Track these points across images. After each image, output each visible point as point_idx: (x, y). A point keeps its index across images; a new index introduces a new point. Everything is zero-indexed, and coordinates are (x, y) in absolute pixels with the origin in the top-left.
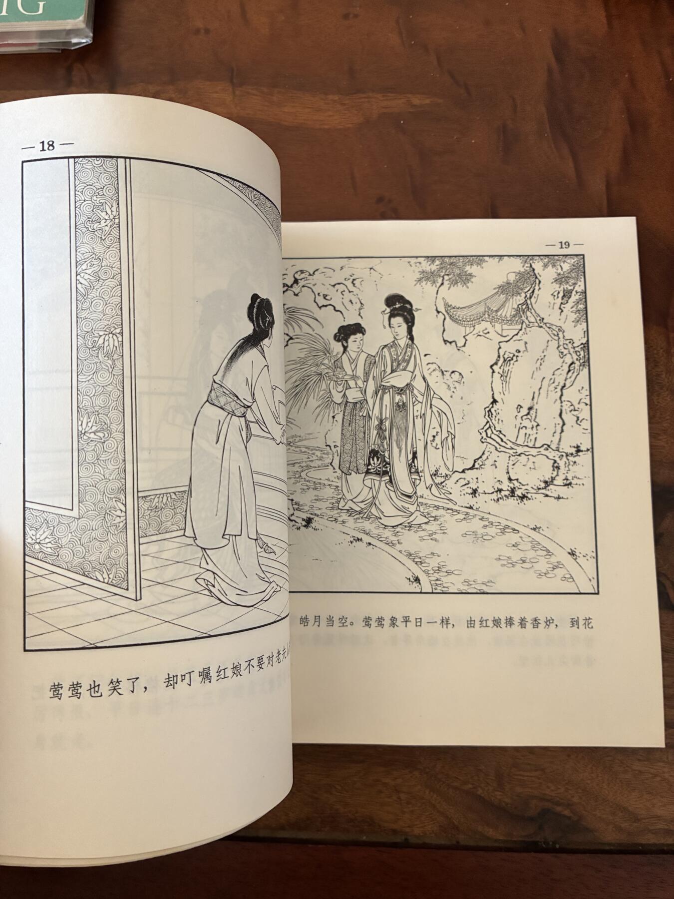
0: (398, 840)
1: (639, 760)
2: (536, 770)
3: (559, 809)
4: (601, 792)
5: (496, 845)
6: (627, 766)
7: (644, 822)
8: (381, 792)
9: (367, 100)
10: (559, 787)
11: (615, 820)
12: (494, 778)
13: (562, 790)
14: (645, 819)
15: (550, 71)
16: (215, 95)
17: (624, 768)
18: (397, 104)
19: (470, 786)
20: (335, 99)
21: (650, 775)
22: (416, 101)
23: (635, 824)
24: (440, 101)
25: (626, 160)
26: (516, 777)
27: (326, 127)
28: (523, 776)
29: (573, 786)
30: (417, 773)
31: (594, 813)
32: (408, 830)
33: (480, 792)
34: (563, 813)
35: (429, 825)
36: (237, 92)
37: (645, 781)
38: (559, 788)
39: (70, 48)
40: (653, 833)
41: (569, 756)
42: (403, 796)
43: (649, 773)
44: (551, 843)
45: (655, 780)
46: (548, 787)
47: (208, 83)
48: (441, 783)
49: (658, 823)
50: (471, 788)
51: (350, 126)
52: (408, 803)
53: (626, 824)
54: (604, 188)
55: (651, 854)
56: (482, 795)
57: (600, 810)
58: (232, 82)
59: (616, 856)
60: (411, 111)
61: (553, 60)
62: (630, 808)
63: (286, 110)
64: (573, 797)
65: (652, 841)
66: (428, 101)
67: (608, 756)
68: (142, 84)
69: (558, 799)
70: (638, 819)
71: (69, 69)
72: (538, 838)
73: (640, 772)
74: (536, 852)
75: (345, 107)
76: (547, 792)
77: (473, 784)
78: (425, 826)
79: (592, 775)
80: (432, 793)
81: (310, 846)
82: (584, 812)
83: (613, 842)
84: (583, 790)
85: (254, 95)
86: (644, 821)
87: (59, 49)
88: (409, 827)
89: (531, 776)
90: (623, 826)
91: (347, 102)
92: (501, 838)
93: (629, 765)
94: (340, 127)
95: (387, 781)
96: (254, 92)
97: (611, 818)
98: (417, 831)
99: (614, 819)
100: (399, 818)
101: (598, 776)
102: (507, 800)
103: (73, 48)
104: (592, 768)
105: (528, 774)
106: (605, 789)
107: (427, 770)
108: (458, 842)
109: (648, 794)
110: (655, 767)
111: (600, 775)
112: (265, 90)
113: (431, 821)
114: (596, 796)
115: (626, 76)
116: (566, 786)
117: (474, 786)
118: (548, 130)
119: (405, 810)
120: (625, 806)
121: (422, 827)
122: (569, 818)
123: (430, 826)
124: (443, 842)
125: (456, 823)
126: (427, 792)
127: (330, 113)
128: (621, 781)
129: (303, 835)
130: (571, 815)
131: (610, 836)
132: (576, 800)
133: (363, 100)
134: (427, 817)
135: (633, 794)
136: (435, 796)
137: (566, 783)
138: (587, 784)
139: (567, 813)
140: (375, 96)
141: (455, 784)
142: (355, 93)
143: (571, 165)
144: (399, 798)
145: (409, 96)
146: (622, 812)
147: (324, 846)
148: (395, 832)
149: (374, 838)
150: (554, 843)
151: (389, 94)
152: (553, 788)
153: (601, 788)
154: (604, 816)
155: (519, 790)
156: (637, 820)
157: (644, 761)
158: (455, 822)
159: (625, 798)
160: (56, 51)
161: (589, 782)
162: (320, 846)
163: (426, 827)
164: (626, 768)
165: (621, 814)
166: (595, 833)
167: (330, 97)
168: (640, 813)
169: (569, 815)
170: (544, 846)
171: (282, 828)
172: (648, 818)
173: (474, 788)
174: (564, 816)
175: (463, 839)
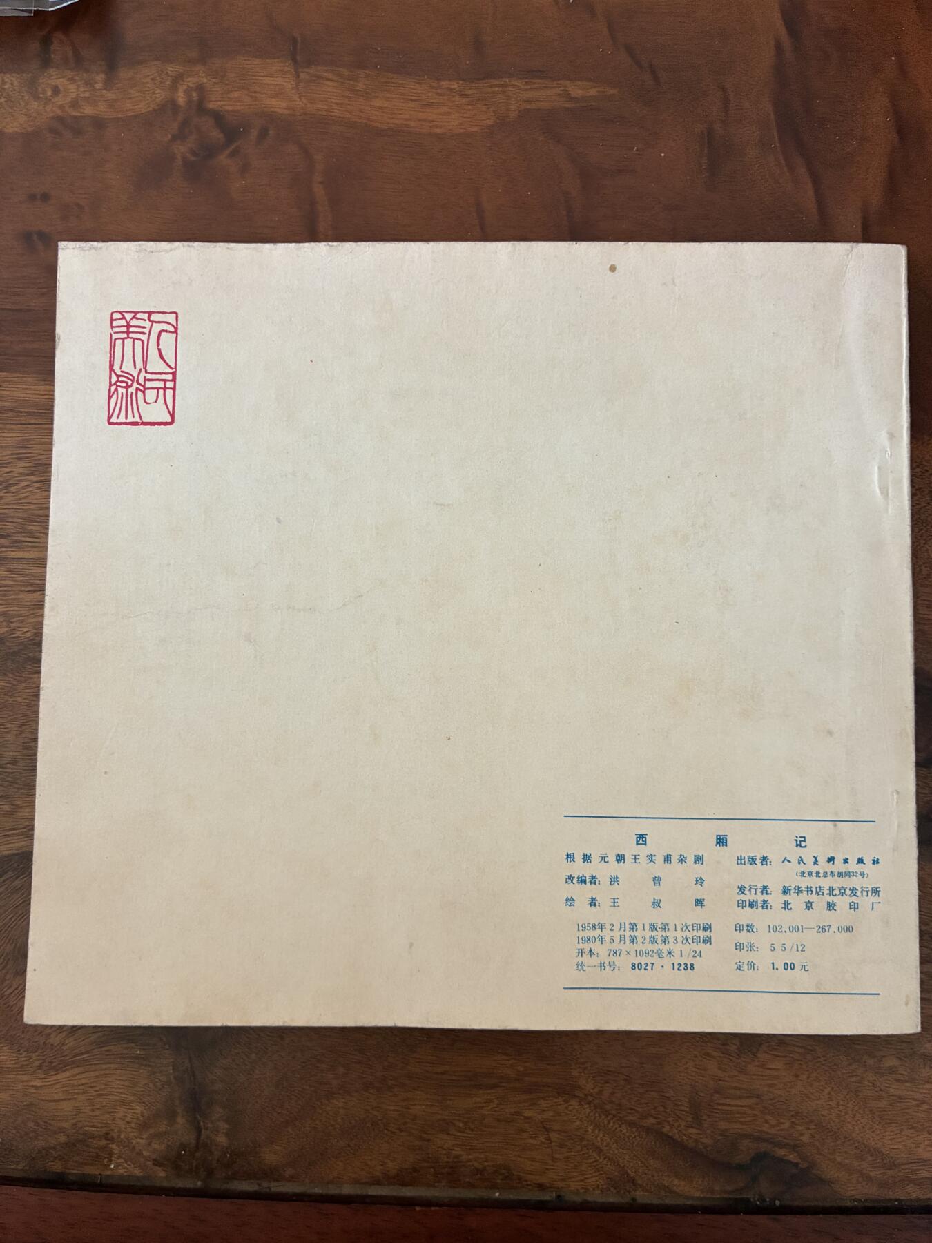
0: (547, 1198)
1: (898, 1081)
2: (748, 1097)
3: (780, 1152)
4: (842, 1127)
5: (689, 1202)
6: (881, 1090)
7: (903, 1169)
8: (522, 1130)
9: (500, 89)
10: (782, 1121)
11: (862, 1167)
12: (688, 1110)
13: (787, 1124)
14: (903, 1164)
15: (779, 48)
16: (268, 80)
17: (877, 1092)
18: (546, 95)
19: (652, 1121)
20: (453, 87)
21: (914, 1103)
22: (576, 90)
23: (890, 1172)
24: (612, 92)
25: (892, 185)
26: (720, 1107)
27: (438, 131)
28: (729, 1105)
29: (803, 1119)
30: (574, 1102)
31: (832, 1157)
32: (561, 1184)
33: (666, 1129)
34: (786, 1158)
35: (591, 1177)
36: (302, 76)
37: (906, 1111)
38: (783, 1123)
39: (47, 10)
40: (915, 1184)
41: (797, 1076)
42: (554, 1136)
43: (914, 1099)
44: (768, 1200)
45: (920, 1109)
46: (766, 1122)
47: (257, 61)
48: (611, 1116)
49: (924, 1170)
50: (654, 1124)
51: (475, 129)
52: (561, 1146)
53: (877, 1173)
54: (859, 229)
55: (913, 1213)
56: (670, 1134)
57: (840, 1153)
58: (294, 60)
59: (861, 1217)
60: (567, 106)
61: (783, 32)
62: (883, 1150)
63: (378, 103)
64: (802, 1134)
65: (914, 1196)
66: (593, 92)
67: (853, 1076)
68: (155, 63)
69: (780, 1139)
70: (895, 1165)
71: (46, 42)
72: (749, 1195)
73: (900, 1098)
74: (746, 1213)
75: (467, 100)
76: (765, 1128)
77: (656, 1118)
78: (586, 1178)
79: (830, 1103)
80: (597, 1131)
81: (418, 1208)
82: (818, 1157)
83: (857, 1197)
84: (816, 1125)
85: (328, 79)
86: (903, 1167)
87: (30, 11)
88: (563, 1180)
89: (742, 1106)
90: (871, 1174)
91: (470, 92)
92: (697, 1194)
93: (883, 1088)
94: (462, 131)
95: (529, 1115)
96: (330, 76)
97: (857, 1164)
98: (574, 1186)
99: (859, 1166)
100: (547, 1167)
101: (838, 1104)
102: (705, 1141)
103: (50, 10)
104: (829, 1094)
105: (738, 1102)
106: (849, 1122)
107: (590, 1098)
108: (634, 1200)
109: (910, 1129)
110: (921, 1091)
111: (841, 1103)
112: (345, 71)
113: (595, 1172)
114: (836, 1133)
115: (893, 58)
116: (793, 1120)
117: (658, 1120)
118: (777, 139)
119: (557, 1156)
120: (876, 1146)
121: (582, 1181)
122: (796, 1165)
123: (594, 1179)
124: (611, 1200)
125: (632, 1175)
126: (590, 1129)
127: (445, 109)
128: (871, 1111)
129: (408, 1192)
130: (799, 1161)
131: (854, 1190)
132: (805, 1139)
133: (497, 89)
134: (589, 1166)
135: (890, 1129)
136: (601, 1135)
137: (792, 1116)
138: (823, 1115)
139: (792, 1157)
140: (516, 83)
141: (631, 1118)
142: (484, 79)
143: (811, 193)
144: (548, 1139)
145: (568, 83)
146: (872, 1156)
147: (437, 1208)
148: (541, 1187)
149: (512, 1196)
150: (774, 1200)
151: (535, 81)
152: (773, 1122)
153: (843, 1121)
154: (847, 1161)
155: (723, 1125)
156: (893, 1166)
157: (907, 1081)
158: (630, 1172)
159: (877, 1135)
160: (26, 14)
161: (825, 1113)
162: (433, 1208)
163: (586, 1181)
164: (881, 1092)
165: (870, 1158)
166: (832, 1185)
167: (445, 84)
168: (899, 1156)
169: (796, 1161)
170: (758, 1203)
171: (378, 1182)
172: (908, 1164)
173: (659, 1123)
174: (790, 1162)
175: (641, 1197)
